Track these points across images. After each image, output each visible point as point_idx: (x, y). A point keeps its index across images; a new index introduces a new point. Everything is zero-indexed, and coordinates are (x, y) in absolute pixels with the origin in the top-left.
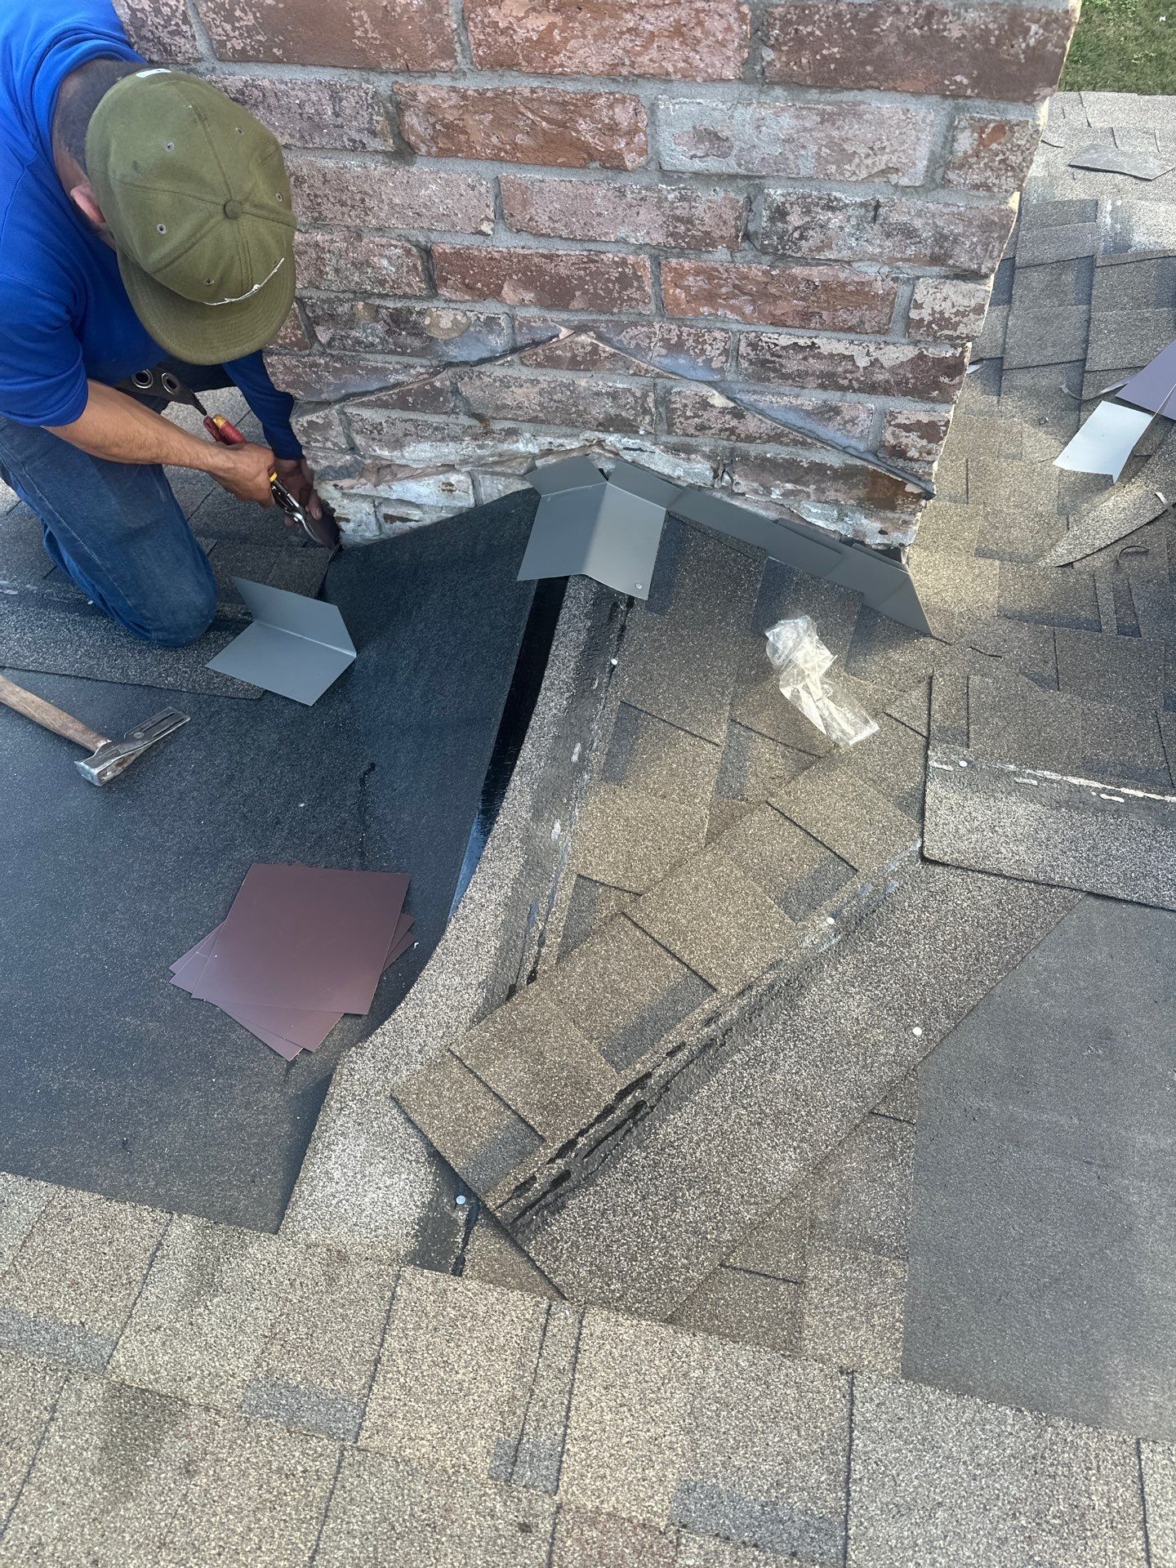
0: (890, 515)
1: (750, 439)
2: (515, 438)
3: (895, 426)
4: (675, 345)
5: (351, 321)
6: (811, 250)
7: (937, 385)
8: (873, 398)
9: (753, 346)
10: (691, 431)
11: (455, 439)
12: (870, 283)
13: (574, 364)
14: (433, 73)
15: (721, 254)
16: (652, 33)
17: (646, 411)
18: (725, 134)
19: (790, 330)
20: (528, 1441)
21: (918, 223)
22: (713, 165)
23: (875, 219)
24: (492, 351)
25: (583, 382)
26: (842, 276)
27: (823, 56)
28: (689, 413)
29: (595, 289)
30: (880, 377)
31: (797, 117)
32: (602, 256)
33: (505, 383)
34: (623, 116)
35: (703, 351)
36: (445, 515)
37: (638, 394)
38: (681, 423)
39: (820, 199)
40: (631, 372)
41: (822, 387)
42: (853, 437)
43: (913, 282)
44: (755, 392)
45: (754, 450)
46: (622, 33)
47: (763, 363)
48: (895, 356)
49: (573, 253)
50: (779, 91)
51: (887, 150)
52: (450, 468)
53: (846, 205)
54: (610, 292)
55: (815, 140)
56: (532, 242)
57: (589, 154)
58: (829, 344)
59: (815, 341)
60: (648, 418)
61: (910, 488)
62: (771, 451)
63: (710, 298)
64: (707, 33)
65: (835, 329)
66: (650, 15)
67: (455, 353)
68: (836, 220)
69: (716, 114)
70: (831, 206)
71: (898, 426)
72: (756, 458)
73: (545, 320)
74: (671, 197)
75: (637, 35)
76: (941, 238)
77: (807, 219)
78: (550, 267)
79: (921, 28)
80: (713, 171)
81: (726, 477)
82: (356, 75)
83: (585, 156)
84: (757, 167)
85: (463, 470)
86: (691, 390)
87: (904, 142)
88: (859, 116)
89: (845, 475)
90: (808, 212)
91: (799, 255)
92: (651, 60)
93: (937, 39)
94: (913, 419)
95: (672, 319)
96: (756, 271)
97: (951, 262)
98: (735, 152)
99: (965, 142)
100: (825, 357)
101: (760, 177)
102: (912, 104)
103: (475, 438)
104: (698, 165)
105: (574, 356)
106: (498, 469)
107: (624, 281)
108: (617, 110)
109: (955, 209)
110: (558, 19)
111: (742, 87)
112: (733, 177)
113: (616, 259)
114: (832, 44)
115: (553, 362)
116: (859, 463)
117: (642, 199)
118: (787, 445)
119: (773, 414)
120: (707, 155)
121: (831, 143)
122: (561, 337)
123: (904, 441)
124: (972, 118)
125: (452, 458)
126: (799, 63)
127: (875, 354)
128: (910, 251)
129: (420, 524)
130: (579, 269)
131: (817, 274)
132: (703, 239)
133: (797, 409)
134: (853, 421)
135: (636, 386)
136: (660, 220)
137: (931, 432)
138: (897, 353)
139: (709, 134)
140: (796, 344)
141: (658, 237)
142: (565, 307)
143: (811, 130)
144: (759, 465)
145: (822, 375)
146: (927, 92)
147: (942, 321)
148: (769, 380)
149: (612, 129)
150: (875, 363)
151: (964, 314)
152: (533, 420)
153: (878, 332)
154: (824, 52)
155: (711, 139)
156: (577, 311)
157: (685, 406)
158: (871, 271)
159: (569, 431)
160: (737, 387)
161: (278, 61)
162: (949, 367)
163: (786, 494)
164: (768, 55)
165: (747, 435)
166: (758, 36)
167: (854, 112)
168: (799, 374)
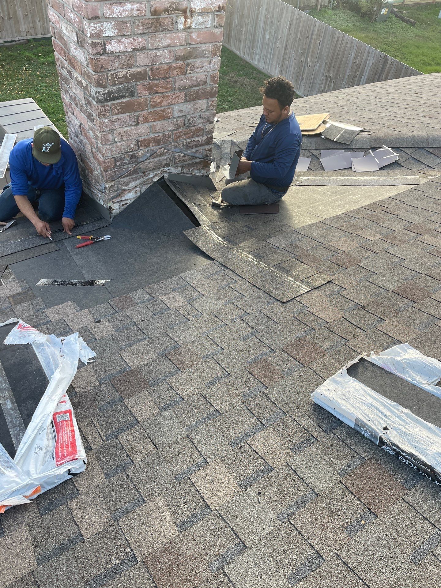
0: (207, 168)
1: (186, 161)
2: (149, 175)
3: (206, 151)
4: (175, 146)
5: (124, 159)
6: (193, 124)
7: (210, 141)
8: (202, 147)
9: (186, 143)
10: (178, 162)
11: (139, 179)
13: (160, 156)
14: (144, 110)
15: (182, 128)
16: (174, 98)
17: (171, 161)
18: (183, 110)
19: (191, 139)
21: (205, 116)
22: (181, 115)
23: (200, 117)
24: (147, 157)
25: (162, 158)
26: (197, 127)
27: (193, 97)
28: (177, 159)
29: (164, 140)
30: (203, 143)
31: (191, 105)
32: (165, 134)
33: (149, 163)
34: (169, 111)
35: (179, 147)
37: (170, 158)
38: (176, 161)
39: (194, 116)
40: (169, 154)
41: (195, 147)
42: (201, 155)
43: (205, 126)
44: (187, 151)
45: (187, 163)
46: (170, 99)
47: (187, 146)
49: (161, 134)
50: (189, 102)
51: (201, 107)
52: (136, 187)
53: (197, 116)
54: (166, 139)
56: (156, 134)
57: (165, 117)
58: (196, 139)
59: (194, 139)
61: (209, 162)
62: (190, 162)
63: (179, 137)
64: (180, 97)
65: (197, 136)
66: (173, 96)
67: (141, 160)
68: (196, 119)
69: (181, 107)
73: (156, 148)
74: (175, 121)
75: (172, 99)
76: (208, 118)
77: (193, 120)
78: (158, 138)
79: (203, 91)
81: (183, 170)
82: (133, 113)
85: (139, 186)
86: (178, 154)
87: (203, 106)
89: (200, 163)
90: (193, 118)
91: (192, 126)
92: (173, 102)
93: (205, 92)
94: (208, 148)
95: (174, 142)
96: (186, 130)
97: (210, 121)
98: (183, 112)
99: (210, 104)
101: (187, 115)
102: (203, 101)
103: (142, 177)
104: (179, 115)
105: (160, 154)
106: (146, 183)
107: (168, 137)
109: (209, 113)
110: (162, 99)
111: (184, 103)
112: (183, 116)
113: (167, 134)
114: (194, 95)
115: (157, 156)
116: (202, 160)
117: (171, 123)
118: (192, 160)
119: (189, 155)
120: (180, 113)
121: (195, 108)
122: (159, 150)
123: (207, 153)
124: (210, 101)
125: (138, 184)
126: (191, 98)
128: (205, 121)
129: (129, 204)
130: (162, 137)
131: (194, 128)
132: (179, 127)
133: (192, 152)
134: (200, 152)
135: (169, 156)
136: (174, 125)
137: (210, 150)
138: (204, 138)
140: (192, 141)
141: (173, 128)
142: (160, 145)
143: (192, 107)
144: (188, 166)
145: (195, 145)
146: (205, 99)
147: (210, 130)
148: (188, 149)
149: (168, 113)
150: (202, 140)
151: (212, 128)
152: (153, 170)
153: (202, 135)
155: (181, 111)
158: (200, 126)
159: (159, 170)
160: (184, 151)
161: (122, 113)
162: (211, 137)
163: (192, 170)
164: (187, 98)
166: (186, 96)
167: (197, 103)
168: (193, 146)
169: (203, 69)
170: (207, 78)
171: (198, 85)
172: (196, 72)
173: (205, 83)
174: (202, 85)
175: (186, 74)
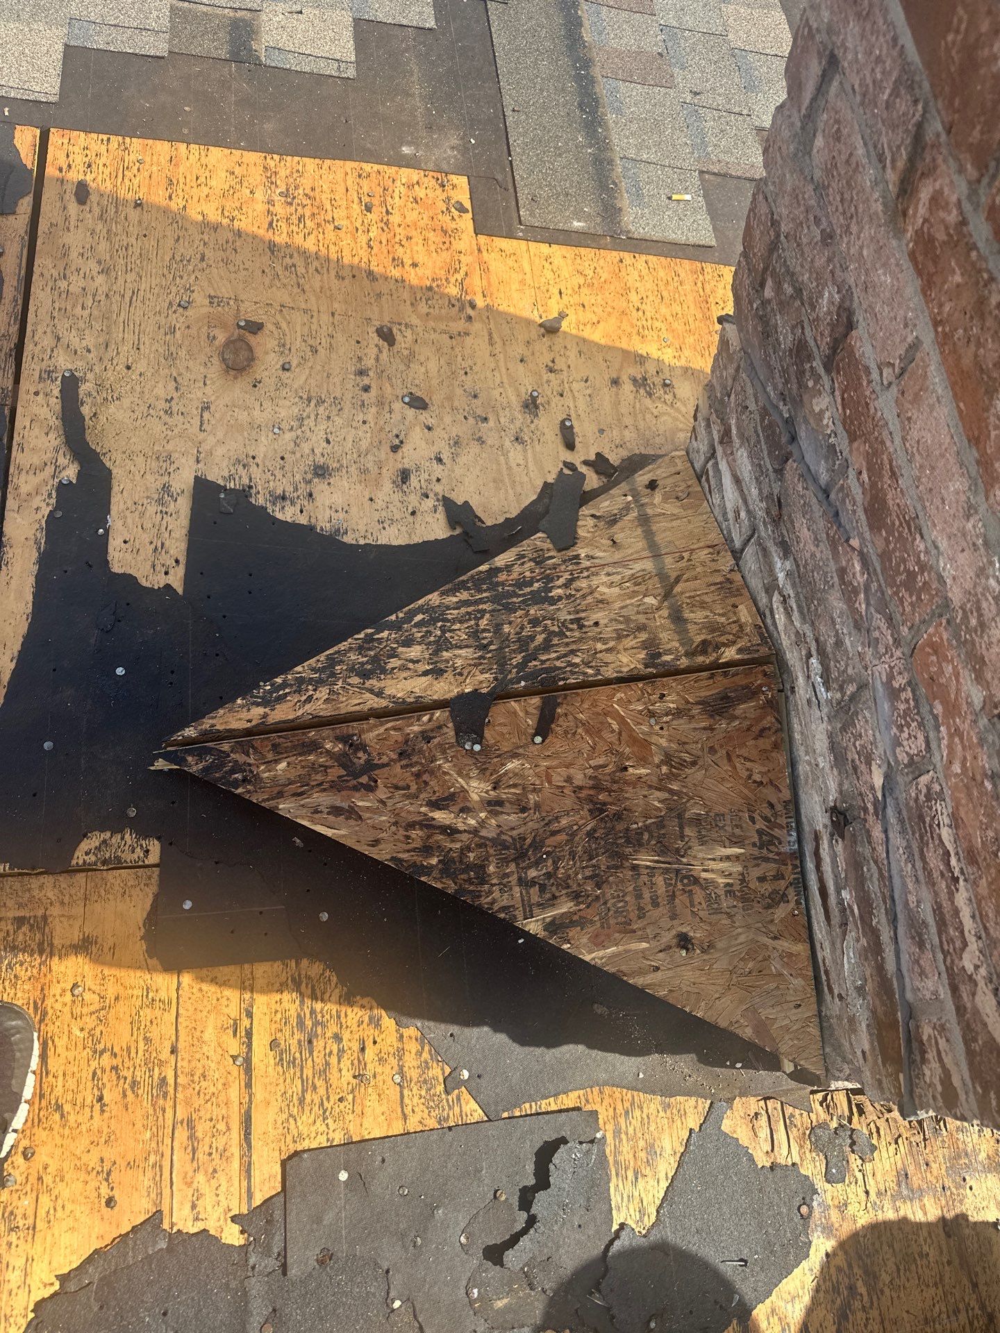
0: (878, 1060)
1: (869, 837)
2: (781, 554)
3: (936, 1037)
4: (893, 689)
5: (784, 306)
8: (948, 993)
9: (930, 795)
10: (849, 756)
11: (761, 492)
13: (841, 576)
14: (959, 166)
17: (842, 689)
19: (956, 842)
24: (817, 472)
25: (835, 599)
28: (858, 744)
29: (894, 550)
30: (966, 996)
32: (918, 536)
35: (900, 728)
37: (849, 671)
38: (849, 741)
40: (860, 649)
42: (911, 978)
44: (899, 821)
47: (921, 818)
48: (988, 1011)
49: (907, 497)
57: (980, 436)
58: (964, 903)
59: (961, 882)
60: (839, 695)
65: (978, 903)
67: (803, 435)
71: (937, 1042)
73: (854, 512)
78: (887, 479)
83: (976, 433)
89: (885, 983)
94: (949, 1064)
100: (953, 903)
103: (768, 512)
105: (845, 571)
107: (911, 582)
113: (922, 556)
115: (835, 549)
116: (897, 997)
117: (975, 545)
118: (880, 889)
119: (891, 855)
122: (851, 542)
123: (930, 1056)
127: (979, 979)
130: (899, 517)
132: (977, 658)
134: (922, 972)
135: (853, 661)
136: (969, 586)
140: (949, 854)
141: (957, 598)
142: (871, 527)
144: (856, 862)
145: (940, 908)
150: (973, 981)
152: (796, 564)
156: (874, 543)
157: (861, 736)
159: (804, 609)
160: (894, 793)
163: (851, 909)
165: (869, 831)
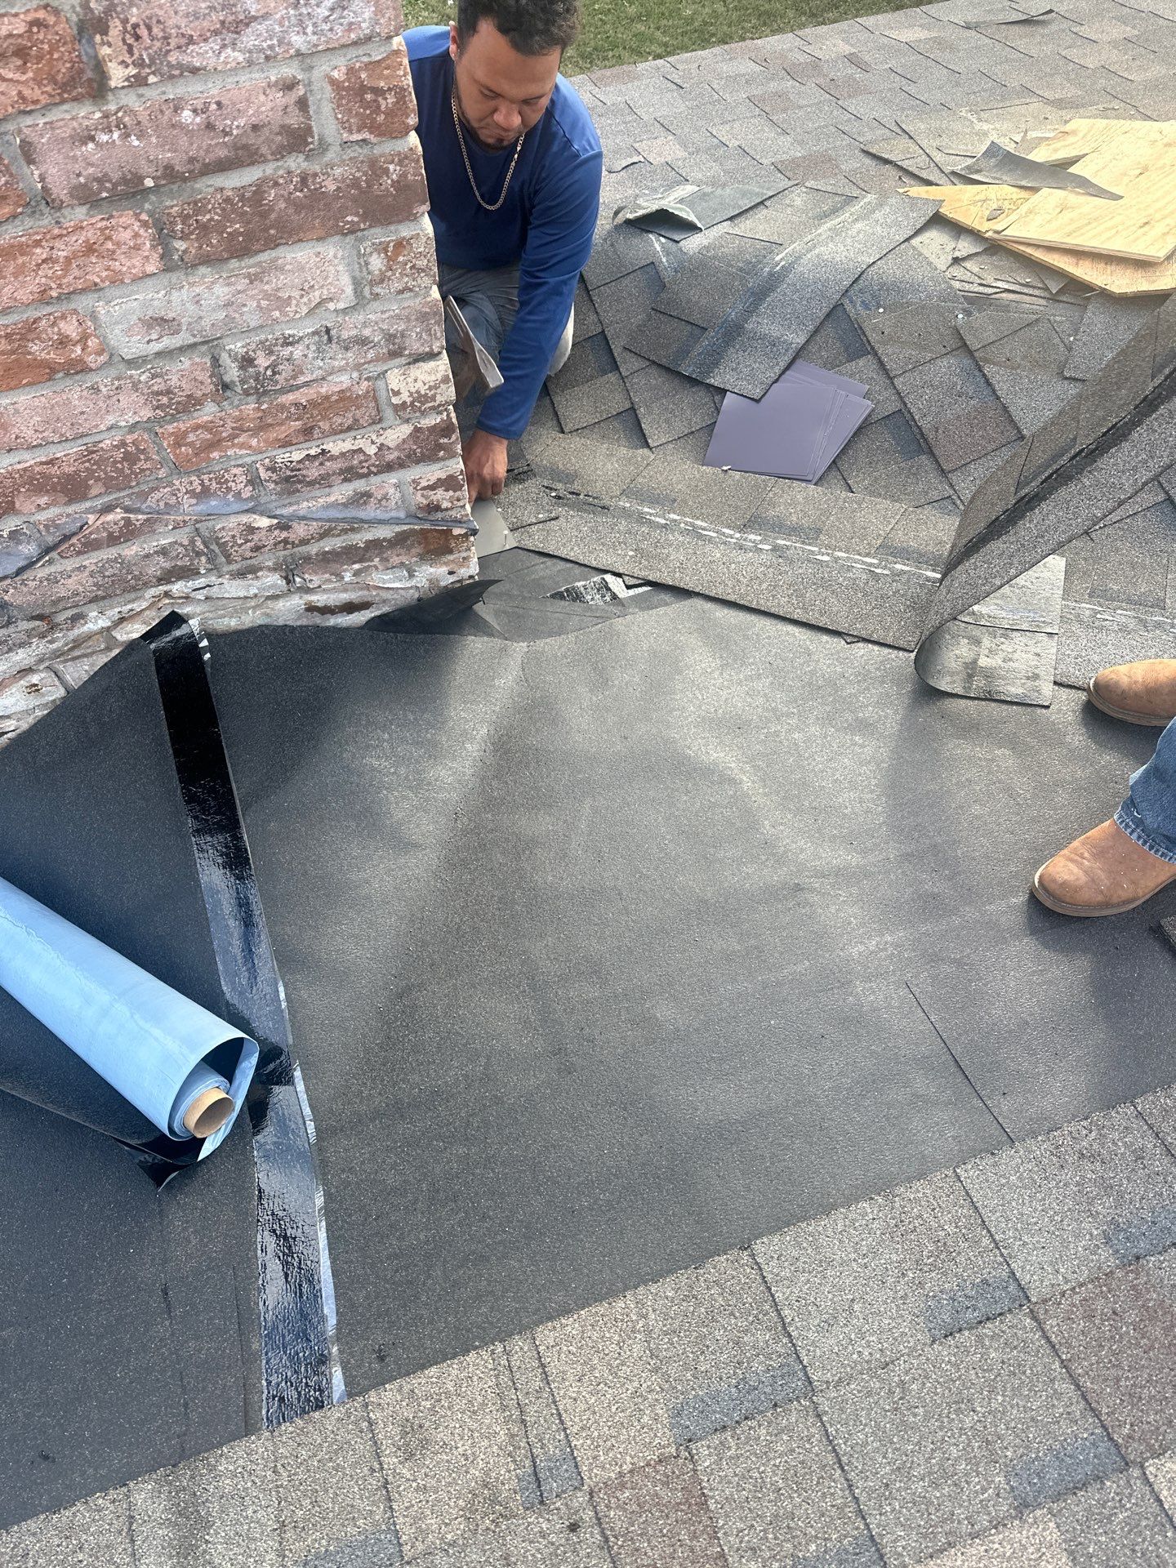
0: (451, 557)
1: (304, 542)
2: (82, 622)
3: (421, 489)
4: (202, 492)
6: (286, 380)
7: (441, 447)
8: (393, 474)
9: (272, 469)
10: (248, 554)
11: (22, 645)
12: (348, 389)
13: (113, 540)
15: (210, 407)
16: (66, 257)
17: (198, 554)
18: (171, 315)
19: (300, 446)
20: (541, 1461)
21: (367, 332)
22: (168, 342)
23: (330, 340)
24: (27, 558)
26: (323, 391)
27: (229, 234)
28: (239, 542)
29: (106, 473)
30: (392, 456)
31: (228, 285)
32: (100, 445)
33: (53, 580)
34: (70, 328)
35: (229, 489)
36: (39, 713)
37: (186, 543)
38: (237, 552)
39: (277, 340)
40: (171, 527)
41: (347, 480)
42: (391, 510)
43: (383, 376)
44: (291, 504)
45: (313, 549)
46: (38, 265)
47: (287, 479)
48: (395, 436)
49: (70, 451)
50: (203, 270)
51: (316, 287)
52: (29, 670)
53: (301, 338)
54: (121, 471)
55: (252, 297)
56: (26, 455)
57: (50, 369)
58: (336, 446)
59: (324, 447)
60: (203, 559)
61: (457, 531)
62: (328, 545)
63: (213, 445)
64: (118, 244)
65: (335, 432)
66: (58, 244)
68: (298, 352)
69: (156, 303)
70: (288, 342)
71: (424, 489)
72: (317, 554)
73: (68, 515)
74: (143, 378)
75: (53, 263)
76: (390, 338)
77: (273, 358)
78: (54, 470)
79: (302, 191)
80: (172, 347)
81: (298, 579)
83: (48, 371)
84: (210, 333)
85: (41, 668)
86: (233, 522)
87: (326, 278)
88: (281, 269)
89: (400, 540)
90: (271, 352)
91: (278, 387)
92: (75, 278)
93: (318, 195)
94: (433, 480)
95: (188, 473)
96: (247, 411)
97: (407, 352)
98: (184, 328)
99: (377, 263)
100: (338, 457)
101: (217, 339)
102: (320, 247)
103: (42, 636)
104: (156, 347)
105: (110, 535)
108: (61, 326)
109: (392, 313)
111: (168, 275)
112: (194, 346)
113: (115, 443)
114: (233, 222)
115: (91, 546)
116: (405, 527)
117: (117, 389)
118: (339, 535)
119: (314, 516)
120: (162, 337)
121: (267, 296)
122: (90, 523)
123: (434, 498)
124: (373, 244)
125: (26, 662)
126: (210, 244)
127: (379, 441)
128: (371, 354)
129: (18, 731)
130: (83, 463)
131: (302, 396)
132: (188, 403)
133: (334, 505)
134: (385, 497)
136: (142, 400)
137: (452, 483)
138: (396, 434)
139: (156, 319)
140: (308, 455)
141: (146, 413)
143: (244, 291)
144: (323, 560)
145: (342, 472)
146: (329, 235)
147: (422, 398)
148: (298, 491)
149: (63, 342)
150: (381, 447)
151: (436, 387)
152: (94, 600)
153: (374, 423)
154: (228, 230)
155: (162, 323)
156: (96, 496)
157: (233, 537)
158: (344, 380)
159: (133, 595)
160: (272, 506)
162: (443, 430)
163: (356, 574)
164: (181, 245)
165: (300, 541)
166: (163, 235)
167: (275, 267)
168: (322, 477)
169: (249, 39)
170: (302, 104)
171: (242, 156)
172: (195, 71)
173: (298, 140)
174: (280, 153)
175: (98, 89)
